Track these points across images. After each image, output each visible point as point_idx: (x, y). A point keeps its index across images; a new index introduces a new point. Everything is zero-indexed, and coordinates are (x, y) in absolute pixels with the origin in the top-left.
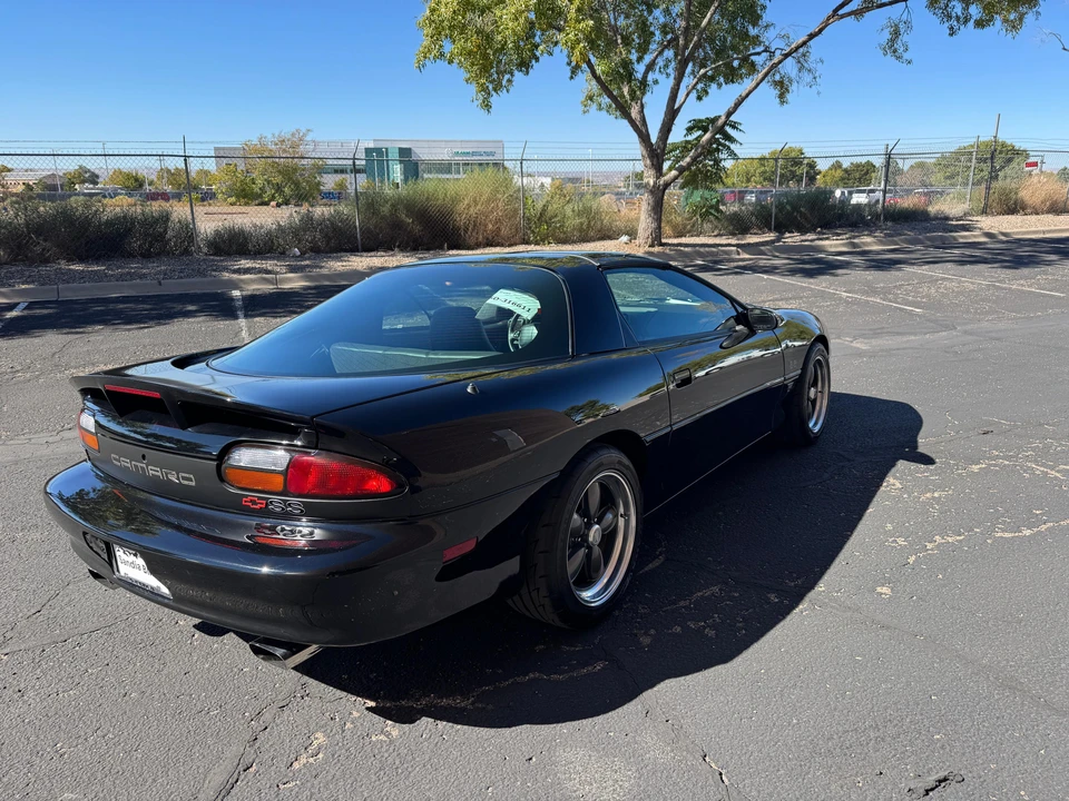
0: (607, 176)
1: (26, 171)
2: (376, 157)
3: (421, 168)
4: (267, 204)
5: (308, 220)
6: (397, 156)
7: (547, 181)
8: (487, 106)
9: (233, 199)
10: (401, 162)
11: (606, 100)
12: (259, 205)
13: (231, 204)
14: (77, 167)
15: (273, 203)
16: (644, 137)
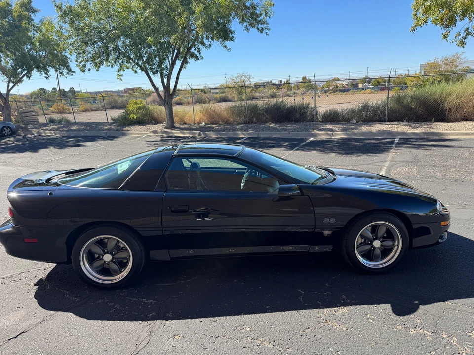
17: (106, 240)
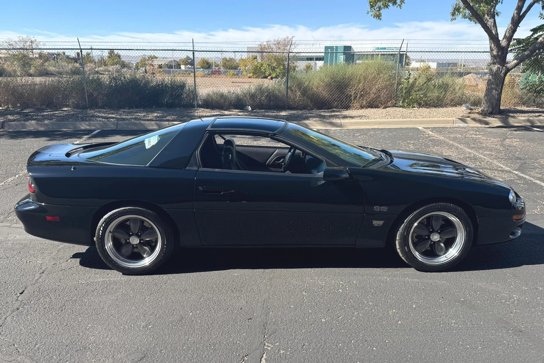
0: (474, 61)
1: (164, 58)
2: (330, 51)
3: (356, 57)
4: (266, 77)
5: (260, 90)
6: (342, 50)
7: (433, 66)
8: (378, 16)
9: (251, 75)
10: (344, 53)
11: (467, 12)
12: (263, 78)
13: (249, 77)
14: (185, 57)
15: (269, 77)
16: (494, 38)
17: (128, 223)
